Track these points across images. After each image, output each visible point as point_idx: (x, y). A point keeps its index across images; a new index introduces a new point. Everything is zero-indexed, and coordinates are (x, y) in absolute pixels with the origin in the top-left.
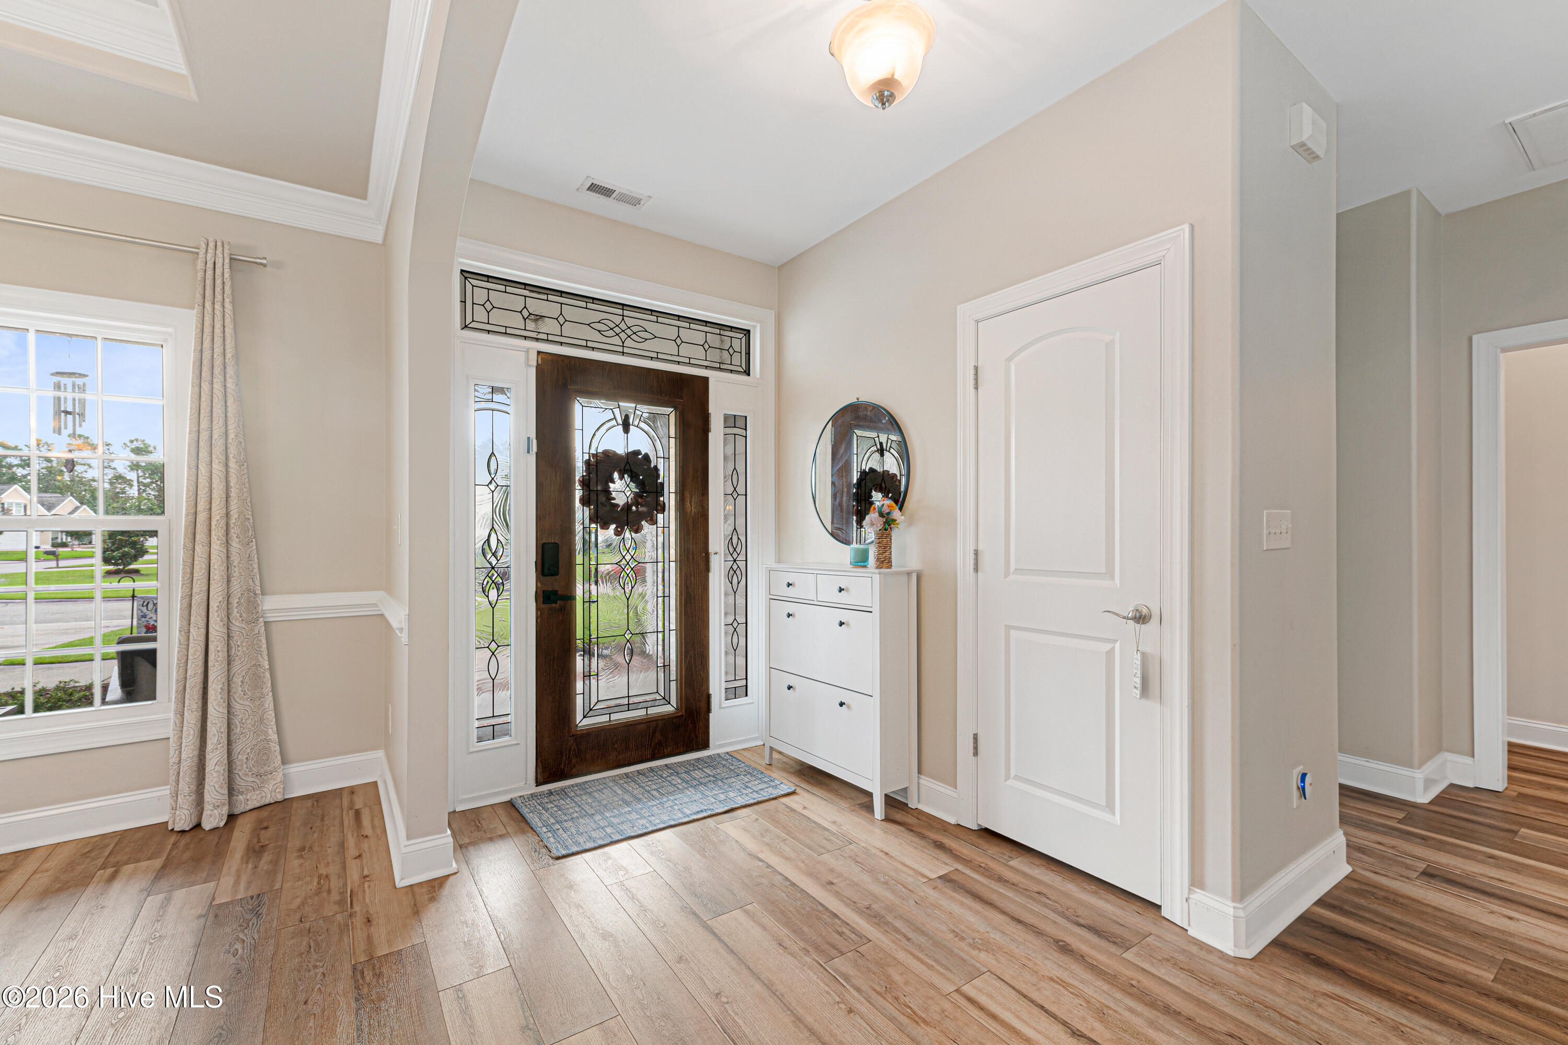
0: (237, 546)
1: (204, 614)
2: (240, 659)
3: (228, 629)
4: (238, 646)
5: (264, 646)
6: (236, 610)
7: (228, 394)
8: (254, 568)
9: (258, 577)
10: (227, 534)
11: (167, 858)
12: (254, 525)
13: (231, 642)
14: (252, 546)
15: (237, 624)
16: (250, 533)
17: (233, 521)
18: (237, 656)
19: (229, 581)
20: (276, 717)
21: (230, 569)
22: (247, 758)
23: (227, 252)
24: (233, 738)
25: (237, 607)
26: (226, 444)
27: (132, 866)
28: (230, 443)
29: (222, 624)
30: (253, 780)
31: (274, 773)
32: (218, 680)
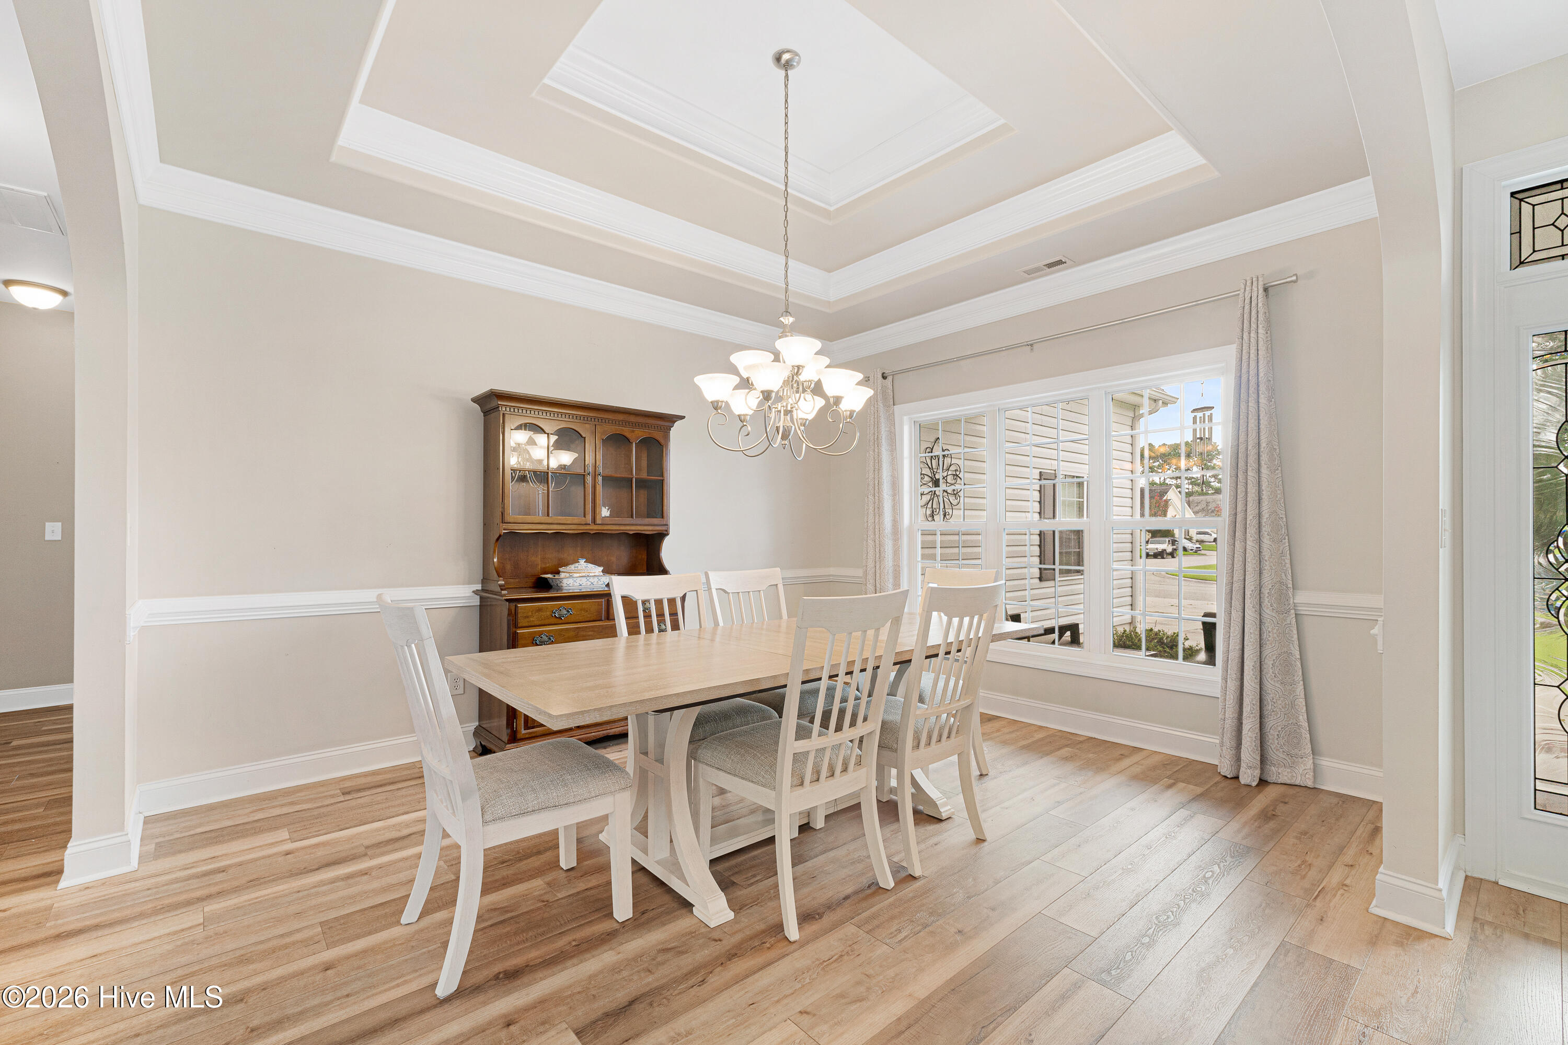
0: (1268, 542)
1: (1241, 599)
2: (1271, 644)
3: (1260, 615)
4: (1269, 632)
5: (1296, 636)
6: (1267, 600)
7: (1260, 408)
8: (1286, 563)
9: (1290, 572)
10: (1259, 532)
11: (1207, 790)
12: (1287, 523)
13: (1263, 627)
14: (1285, 543)
15: (1268, 612)
16: (1283, 531)
17: (1264, 520)
18: (1268, 640)
19: (1260, 573)
20: (1306, 706)
21: (1262, 564)
22: (1278, 735)
23: (1261, 283)
24: (1266, 713)
25: (1268, 597)
26: (1259, 452)
27: (1184, 785)
28: (1262, 452)
29: (1254, 609)
30: (1284, 757)
31: (1304, 759)
32: (1250, 658)
